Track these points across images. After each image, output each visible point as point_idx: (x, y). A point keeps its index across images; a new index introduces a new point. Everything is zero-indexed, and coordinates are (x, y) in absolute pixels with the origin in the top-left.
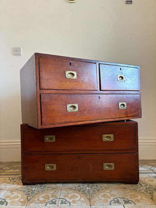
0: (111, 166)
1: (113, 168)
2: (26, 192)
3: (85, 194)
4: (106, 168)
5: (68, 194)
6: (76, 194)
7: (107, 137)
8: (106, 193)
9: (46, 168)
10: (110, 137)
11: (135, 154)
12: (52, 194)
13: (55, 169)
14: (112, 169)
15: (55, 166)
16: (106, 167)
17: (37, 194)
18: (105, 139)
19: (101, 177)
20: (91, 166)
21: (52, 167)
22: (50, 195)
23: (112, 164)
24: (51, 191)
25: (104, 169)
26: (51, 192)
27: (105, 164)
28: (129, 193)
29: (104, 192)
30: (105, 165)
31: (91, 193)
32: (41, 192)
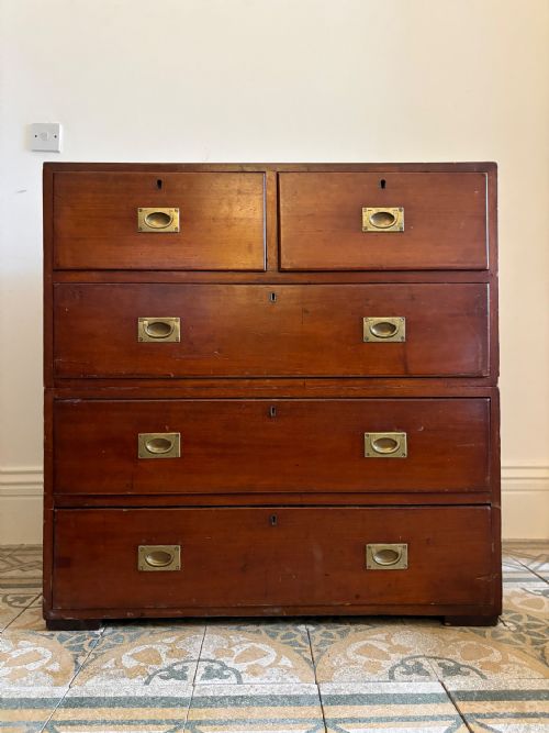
0: (396, 555)
1: (402, 564)
2: (71, 642)
3: (293, 644)
4: (376, 561)
5: (230, 647)
6: (260, 646)
7: (381, 442)
8: (371, 642)
9: (141, 563)
10: (393, 444)
11: (489, 508)
12: (169, 645)
13: (176, 564)
14: (397, 567)
15: (176, 552)
16: (378, 559)
17: (111, 646)
18: (376, 448)
19: (357, 597)
20: (318, 555)
21: (167, 558)
22: (163, 650)
23: (400, 548)
24: (167, 637)
25: (371, 565)
26: (167, 640)
27: (374, 548)
28: (455, 641)
29: (364, 639)
30: (374, 551)
31: (316, 642)
32: (127, 641)
